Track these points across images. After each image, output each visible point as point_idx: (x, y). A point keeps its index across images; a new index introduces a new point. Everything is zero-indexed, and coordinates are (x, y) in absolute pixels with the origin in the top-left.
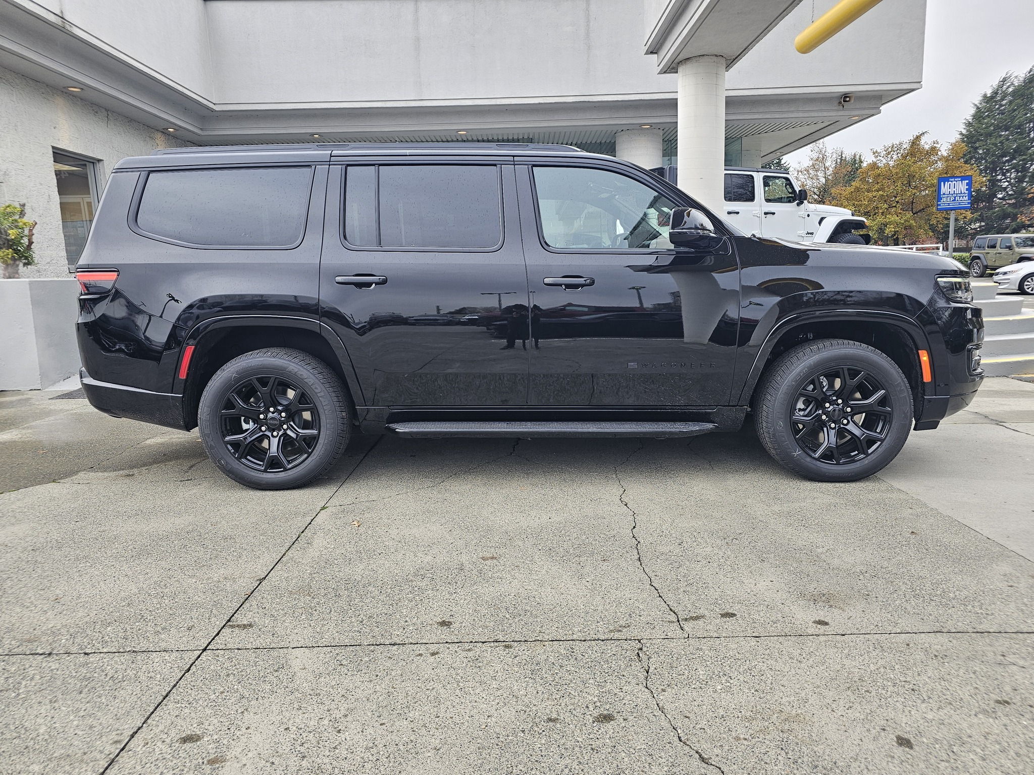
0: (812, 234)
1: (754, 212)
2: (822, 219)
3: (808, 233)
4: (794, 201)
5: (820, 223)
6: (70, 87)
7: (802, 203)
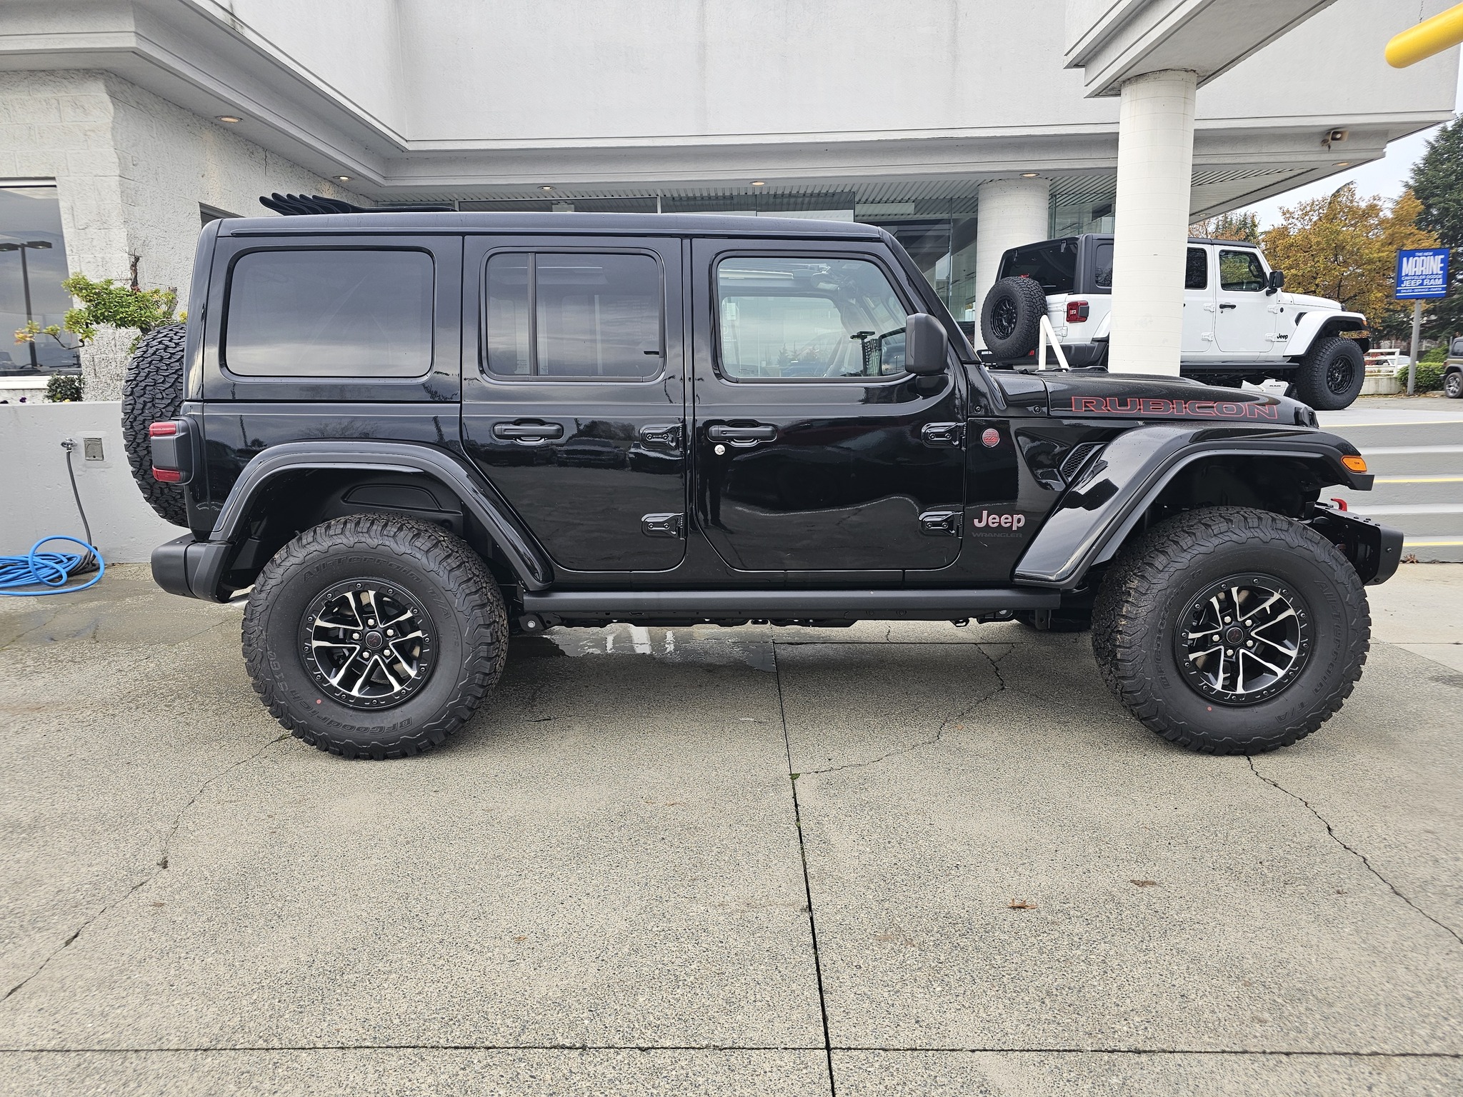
0: (1286, 337)
1: (1205, 305)
2: (1301, 315)
3: (1281, 337)
4: (1260, 289)
5: (1297, 321)
6: (223, 117)
7: (1275, 291)
